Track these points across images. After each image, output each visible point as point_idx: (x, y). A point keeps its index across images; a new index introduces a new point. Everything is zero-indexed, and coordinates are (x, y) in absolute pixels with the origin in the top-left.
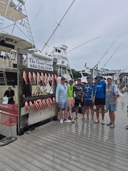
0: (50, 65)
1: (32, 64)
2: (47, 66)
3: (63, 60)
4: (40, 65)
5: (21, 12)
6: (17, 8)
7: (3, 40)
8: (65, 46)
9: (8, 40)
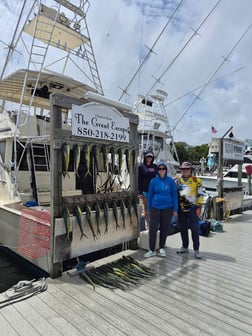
0: (123, 130)
1: (83, 126)
2: (115, 132)
3: (158, 122)
4: (100, 129)
5: (79, 33)
6: (72, 26)
7: (45, 87)
8: (161, 92)
9: (54, 86)
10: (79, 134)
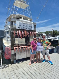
2: (29, 28)
10: (18, 28)
